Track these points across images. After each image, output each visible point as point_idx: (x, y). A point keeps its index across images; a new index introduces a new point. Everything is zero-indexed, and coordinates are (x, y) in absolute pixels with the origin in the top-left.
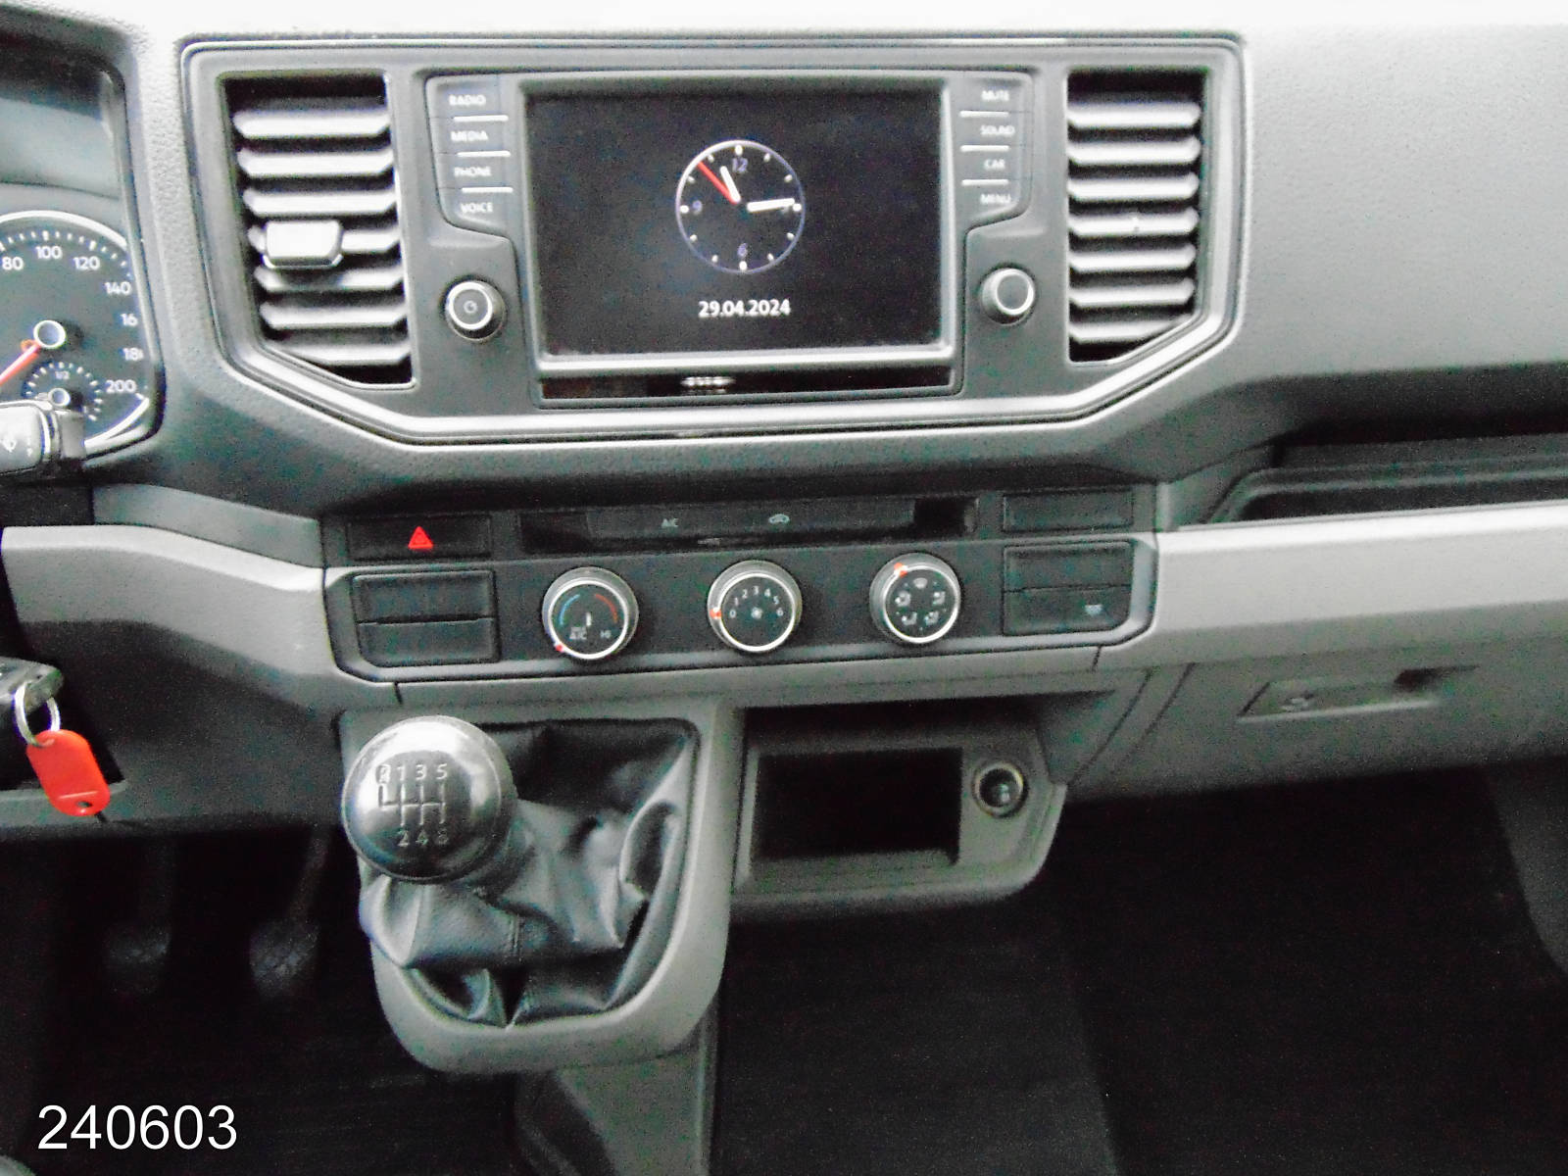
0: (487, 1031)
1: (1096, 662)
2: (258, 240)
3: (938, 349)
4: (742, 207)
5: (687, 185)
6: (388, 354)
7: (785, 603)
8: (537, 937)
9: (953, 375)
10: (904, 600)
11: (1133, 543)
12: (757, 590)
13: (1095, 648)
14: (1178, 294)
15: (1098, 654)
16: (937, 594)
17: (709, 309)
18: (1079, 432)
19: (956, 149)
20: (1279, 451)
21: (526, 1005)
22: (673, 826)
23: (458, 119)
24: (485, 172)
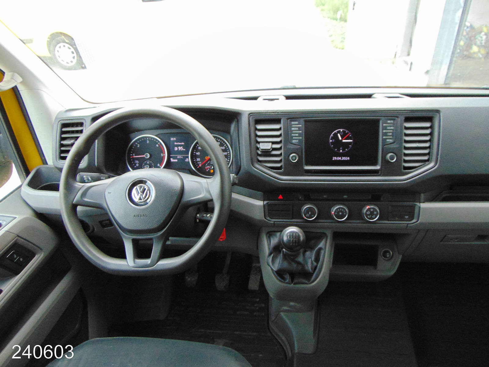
0: (288, 285)
1: (407, 227)
2: (258, 146)
3: (377, 167)
4: (342, 140)
5: (332, 136)
6: (278, 165)
7: (346, 212)
8: (300, 268)
9: (380, 172)
10: (368, 213)
11: (415, 205)
12: (341, 209)
13: (406, 225)
14: (426, 158)
15: (407, 226)
16: (375, 212)
17: (335, 158)
18: (404, 183)
19: (382, 125)
20: (451, 187)
21: (296, 281)
22: (322, 252)
23: (293, 126)
24: (297, 135)
